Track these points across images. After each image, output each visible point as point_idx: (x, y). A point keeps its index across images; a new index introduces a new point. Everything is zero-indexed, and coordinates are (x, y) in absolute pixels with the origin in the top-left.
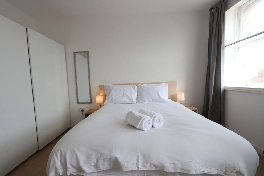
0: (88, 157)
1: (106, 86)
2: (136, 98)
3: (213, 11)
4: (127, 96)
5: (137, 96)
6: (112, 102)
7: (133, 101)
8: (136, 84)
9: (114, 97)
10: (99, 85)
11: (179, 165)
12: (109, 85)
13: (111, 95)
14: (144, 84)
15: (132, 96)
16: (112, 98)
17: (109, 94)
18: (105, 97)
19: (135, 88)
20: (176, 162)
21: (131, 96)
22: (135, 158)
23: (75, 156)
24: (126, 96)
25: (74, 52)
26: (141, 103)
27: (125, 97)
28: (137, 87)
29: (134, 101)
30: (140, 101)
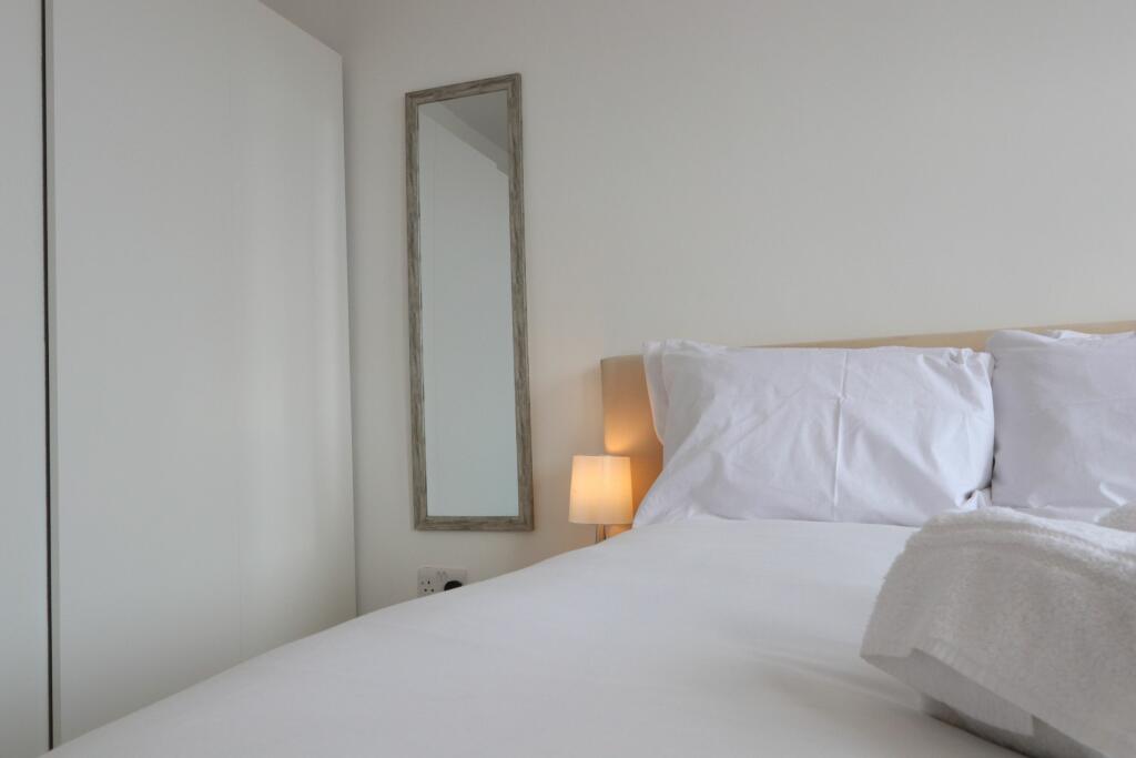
1: (657, 359)
2: (976, 475)
4: (877, 446)
5: (996, 448)
6: (709, 507)
7: (954, 506)
8: (978, 342)
9: (729, 459)
10: (592, 361)
12: (684, 346)
13: (699, 433)
14: (1066, 334)
15: (937, 451)
16: (718, 462)
17: (692, 421)
18: (649, 464)
19: (966, 368)
21: (926, 450)
24: (860, 446)
25: (407, 94)
27: (848, 460)
28: (984, 358)
29: (959, 500)
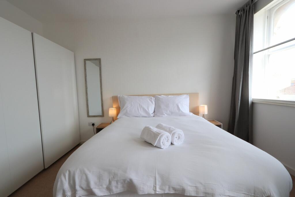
0: (100, 178)
1: (119, 97)
2: (153, 111)
3: (240, 14)
5: (155, 108)
6: (126, 115)
9: (128, 110)
11: (202, 189)
12: (123, 96)
13: (125, 107)
14: (162, 95)
15: (149, 109)
17: (123, 106)
18: (119, 110)
19: (152, 100)
20: (198, 185)
22: (152, 180)
23: (84, 177)
24: (142, 109)
25: (84, 59)
26: (159, 116)
28: (154, 98)
29: (151, 114)
30: (158, 114)
